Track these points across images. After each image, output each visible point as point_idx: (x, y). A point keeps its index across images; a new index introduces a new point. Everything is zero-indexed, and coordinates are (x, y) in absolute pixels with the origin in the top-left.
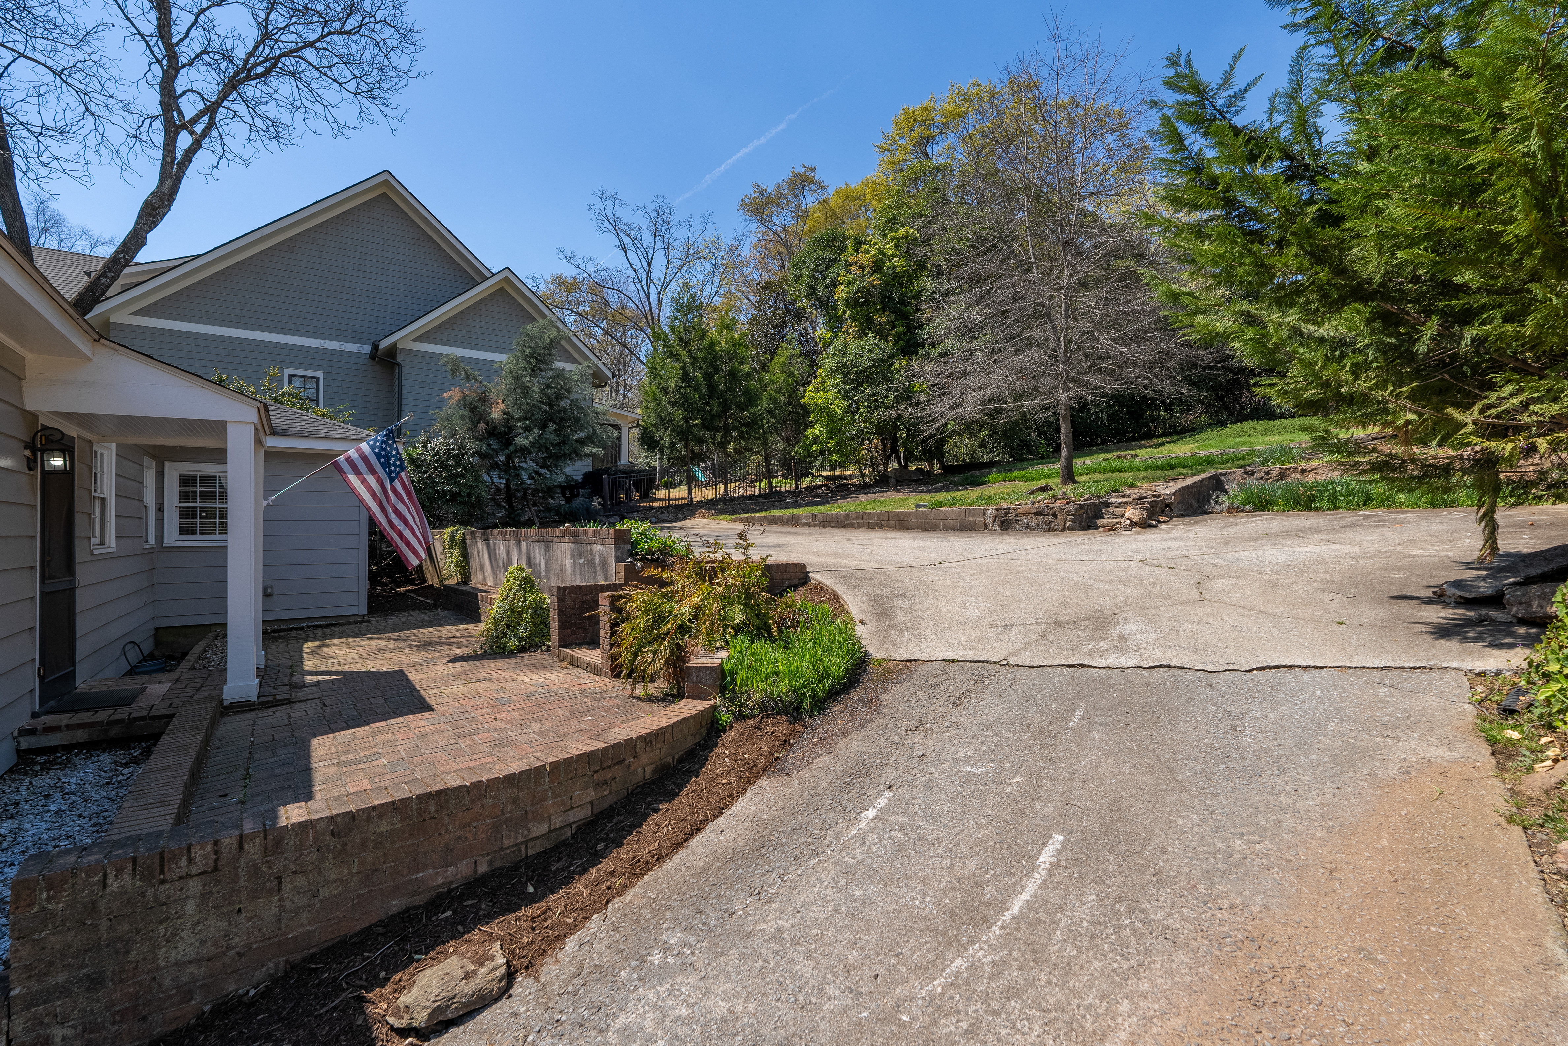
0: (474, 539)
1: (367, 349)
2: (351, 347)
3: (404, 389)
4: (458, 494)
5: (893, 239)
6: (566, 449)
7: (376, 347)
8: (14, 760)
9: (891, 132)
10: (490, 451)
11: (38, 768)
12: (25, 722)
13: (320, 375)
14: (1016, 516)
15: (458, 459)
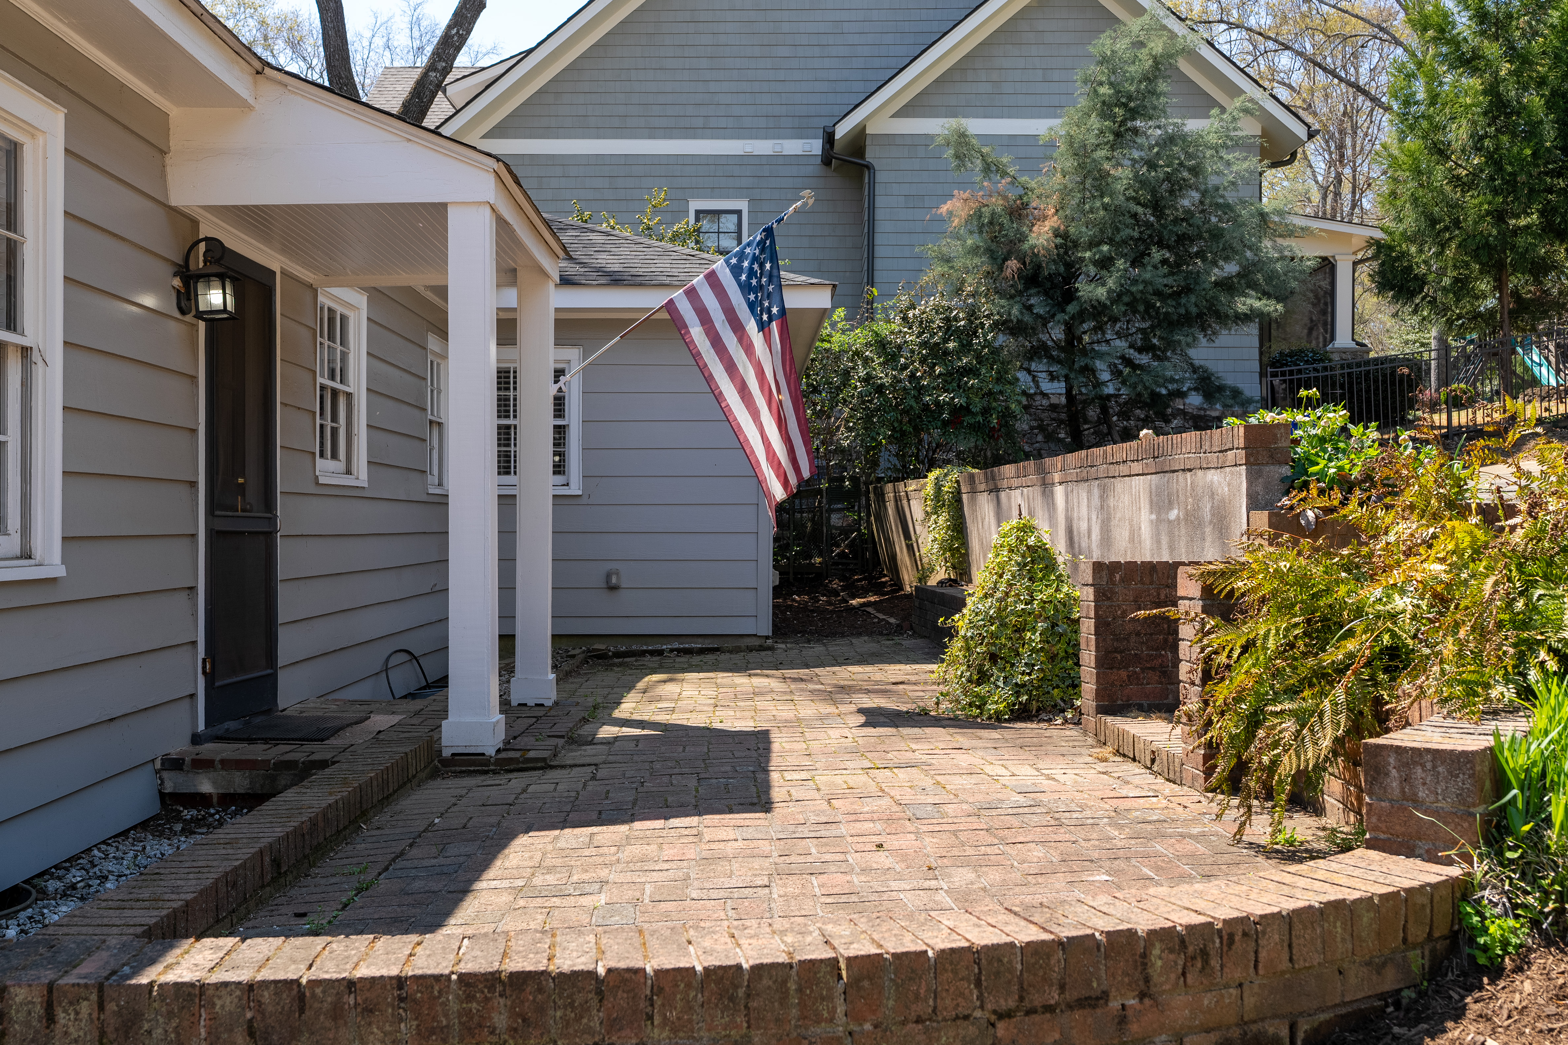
0: (973, 492)
1: (816, 146)
2: (793, 147)
3: (880, 214)
4: (966, 409)
6: (1191, 303)
7: (829, 138)
8: (155, 808)
10: (1027, 318)
11: (178, 827)
12: (179, 746)
13: (742, 205)
15: (966, 336)
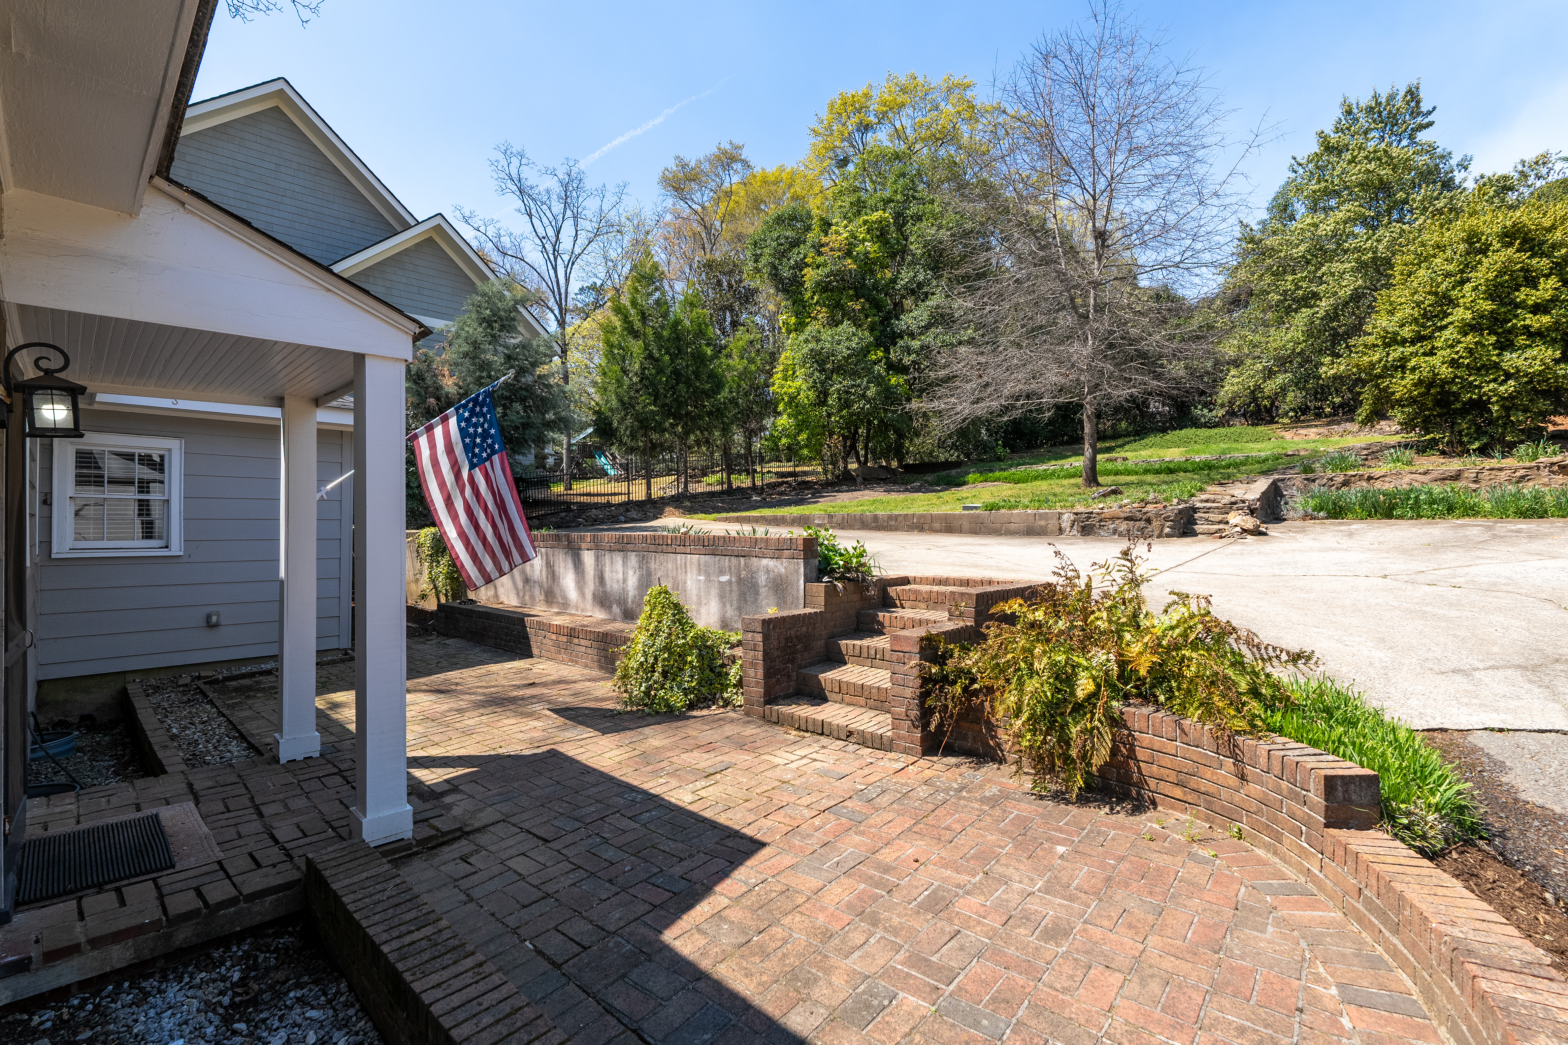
5: (865, 222)
6: (532, 433)
9: (825, 115)
14: (1101, 521)
